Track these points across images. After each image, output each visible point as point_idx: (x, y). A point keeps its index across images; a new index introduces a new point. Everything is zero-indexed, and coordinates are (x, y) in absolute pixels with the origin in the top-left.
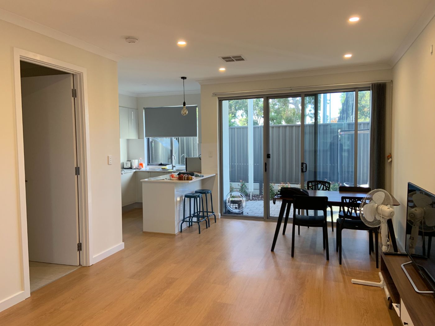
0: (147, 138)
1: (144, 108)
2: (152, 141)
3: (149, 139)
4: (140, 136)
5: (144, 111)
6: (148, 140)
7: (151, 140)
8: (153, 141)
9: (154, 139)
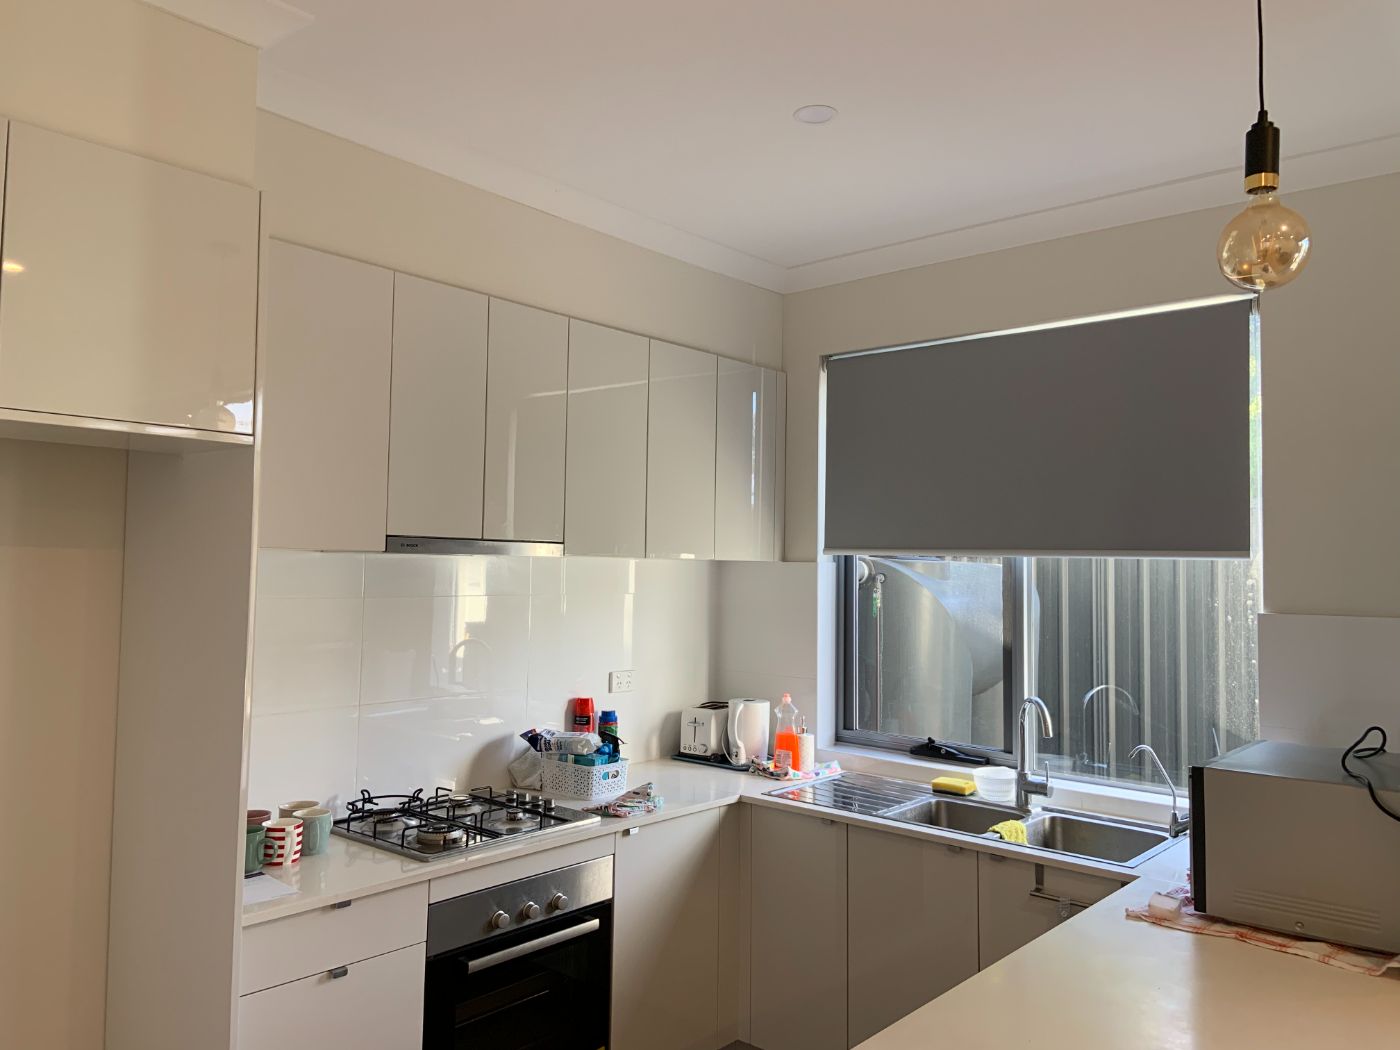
0: (837, 559)
1: (826, 360)
2: (872, 578)
3: (848, 561)
4: (790, 547)
5: (823, 377)
6: (845, 569)
7: (861, 570)
8: (881, 578)
9: (888, 562)
